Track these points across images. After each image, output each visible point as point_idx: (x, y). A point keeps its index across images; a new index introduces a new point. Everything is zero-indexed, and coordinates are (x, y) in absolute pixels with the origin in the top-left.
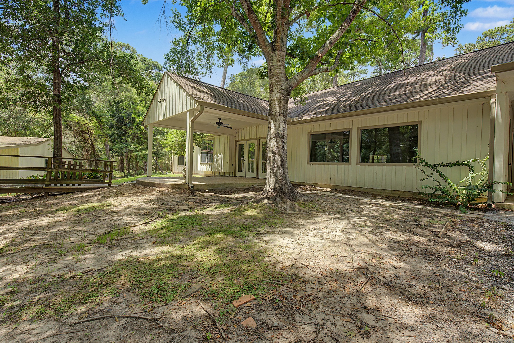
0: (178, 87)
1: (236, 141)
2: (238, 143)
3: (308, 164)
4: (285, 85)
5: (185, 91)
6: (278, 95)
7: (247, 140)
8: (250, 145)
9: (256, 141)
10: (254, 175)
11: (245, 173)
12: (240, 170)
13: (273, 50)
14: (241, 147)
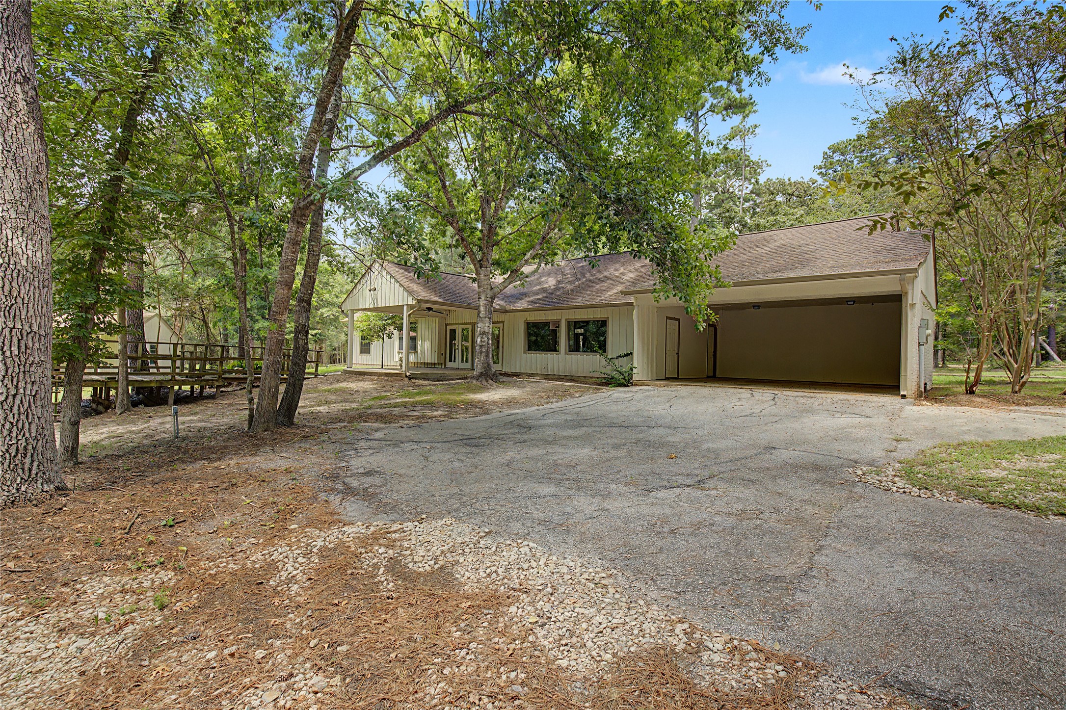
0: (393, 281)
1: (447, 325)
2: (449, 327)
3: (524, 353)
4: (490, 293)
5: (401, 285)
6: (485, 302)
7: (459, 324)
8: (463, 330)
9: (470, 327)
10: (468, 366)
11: (458, 363)
12: (451, 361)
13: (481, 267)
14: (453, 331)
